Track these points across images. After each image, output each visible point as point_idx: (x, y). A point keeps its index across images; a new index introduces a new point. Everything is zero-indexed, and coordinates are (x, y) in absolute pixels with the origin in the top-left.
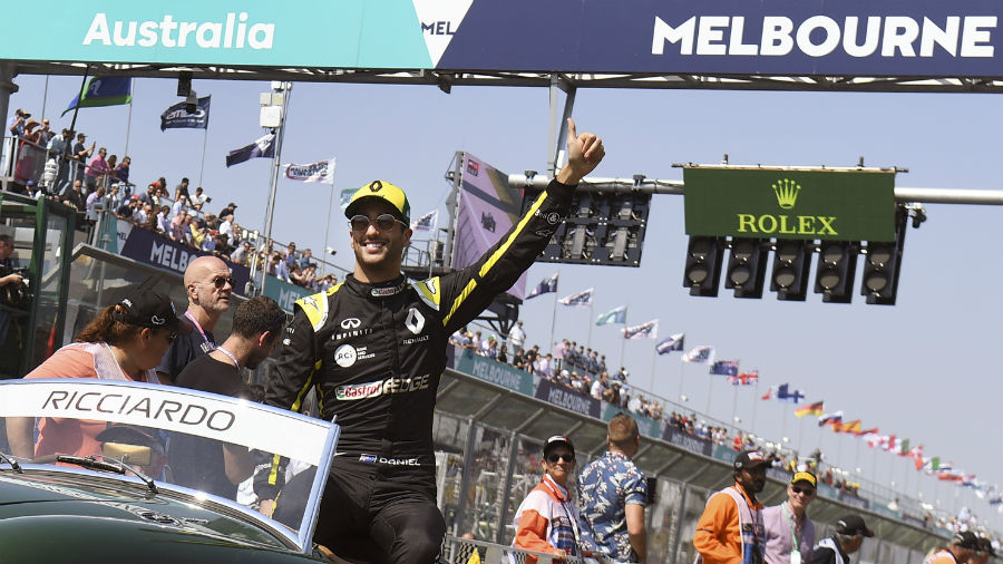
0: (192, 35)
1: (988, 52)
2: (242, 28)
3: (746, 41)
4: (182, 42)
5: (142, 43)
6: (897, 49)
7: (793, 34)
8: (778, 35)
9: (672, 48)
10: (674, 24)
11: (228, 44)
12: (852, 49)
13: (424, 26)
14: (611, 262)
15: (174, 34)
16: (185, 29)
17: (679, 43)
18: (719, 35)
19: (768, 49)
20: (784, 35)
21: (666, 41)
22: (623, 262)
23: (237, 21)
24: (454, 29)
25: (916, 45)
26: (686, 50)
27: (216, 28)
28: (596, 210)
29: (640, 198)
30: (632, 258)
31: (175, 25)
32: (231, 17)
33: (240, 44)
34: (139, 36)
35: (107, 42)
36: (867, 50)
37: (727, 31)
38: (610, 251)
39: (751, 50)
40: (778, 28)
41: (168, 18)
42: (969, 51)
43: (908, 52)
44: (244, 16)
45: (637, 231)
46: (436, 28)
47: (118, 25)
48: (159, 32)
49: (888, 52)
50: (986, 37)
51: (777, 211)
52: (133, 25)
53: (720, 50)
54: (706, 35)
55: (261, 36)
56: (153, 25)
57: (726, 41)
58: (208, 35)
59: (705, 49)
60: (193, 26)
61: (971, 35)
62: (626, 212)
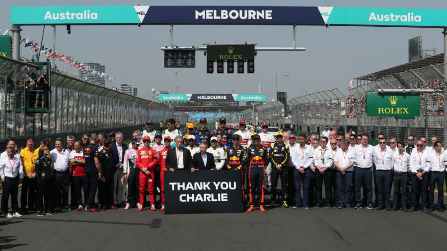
0: (75, 16)
1: (271, 18)
2: (89, 14)
3: (217, 16)
4: (72, 18)
5: (61, 18)
6: (252, 17)
7: (228, 14)
8: (225, 14)
9: (200, 17)
10: (200, 12)
11: (85, 18)
12: (242, 17)
13: (138, 13)
14: (188, 67)
15: (70, 16)
16: (73, 15)
17: (202, 16)
18: (211, 14)
19: (223, 18)
20: (226, 14)
21: (199, 16)
22: (191, 67)
23: (87, 13)
24: (145, 13)
25: (256, 16)
26: (204, 18)
27: (81, 14)
28: (183, 54)
29: (193, 51)
30: (193, 66)
31: (70, 14)
32: (85, 12)
33: (89, 18)
34: (60, 17)
35: (51, 18)
36: (245, 17)
37: (213, 13)
38: (188, 64)
39: (219, 18)
40: (224, 13)
41: (68, 12)
42: (267, 18)
43: (254, 18)
44: (89, 11)
45: (193, 59)
46: (141, 13)
47: (54, 14)
48: (66, 16)
49: (250, 18)
50: (270, 15)
51: (229, 54)
52: (58, 14)
53: (212, 18)
54: (208, 14)
55: (94, 16)
56: (64, 14)
57: (213, 15)
58: (79, 16)
59: (208, 18)
60: (75, 14)
61: (267, 15)
62: (190, 55)
